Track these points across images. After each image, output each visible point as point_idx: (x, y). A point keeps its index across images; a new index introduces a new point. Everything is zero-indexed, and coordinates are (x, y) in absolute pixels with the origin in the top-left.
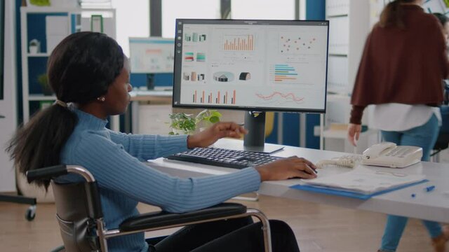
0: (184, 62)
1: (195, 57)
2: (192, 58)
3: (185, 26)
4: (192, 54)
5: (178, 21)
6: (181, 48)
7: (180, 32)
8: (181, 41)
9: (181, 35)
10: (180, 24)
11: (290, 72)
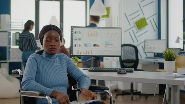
0: (74, 41)
1: (78, 39)
2: (77, 39)
3: (74, 28)
4: (77, 38)
5: (71, 27)
6: (73, 36)
7: (72, 30)
8: (73, 34)
9: (73, 32)
10: (72, 28)
11: (110, 44)
